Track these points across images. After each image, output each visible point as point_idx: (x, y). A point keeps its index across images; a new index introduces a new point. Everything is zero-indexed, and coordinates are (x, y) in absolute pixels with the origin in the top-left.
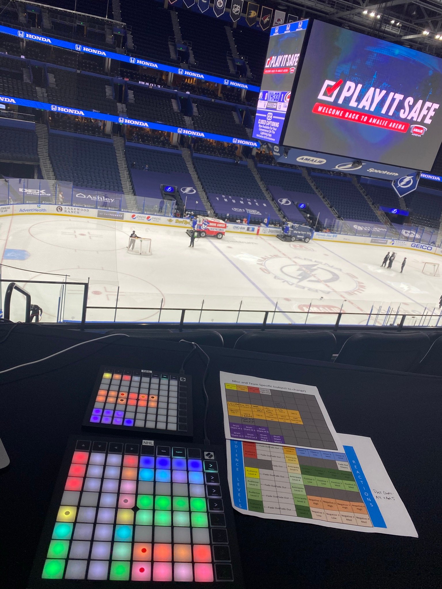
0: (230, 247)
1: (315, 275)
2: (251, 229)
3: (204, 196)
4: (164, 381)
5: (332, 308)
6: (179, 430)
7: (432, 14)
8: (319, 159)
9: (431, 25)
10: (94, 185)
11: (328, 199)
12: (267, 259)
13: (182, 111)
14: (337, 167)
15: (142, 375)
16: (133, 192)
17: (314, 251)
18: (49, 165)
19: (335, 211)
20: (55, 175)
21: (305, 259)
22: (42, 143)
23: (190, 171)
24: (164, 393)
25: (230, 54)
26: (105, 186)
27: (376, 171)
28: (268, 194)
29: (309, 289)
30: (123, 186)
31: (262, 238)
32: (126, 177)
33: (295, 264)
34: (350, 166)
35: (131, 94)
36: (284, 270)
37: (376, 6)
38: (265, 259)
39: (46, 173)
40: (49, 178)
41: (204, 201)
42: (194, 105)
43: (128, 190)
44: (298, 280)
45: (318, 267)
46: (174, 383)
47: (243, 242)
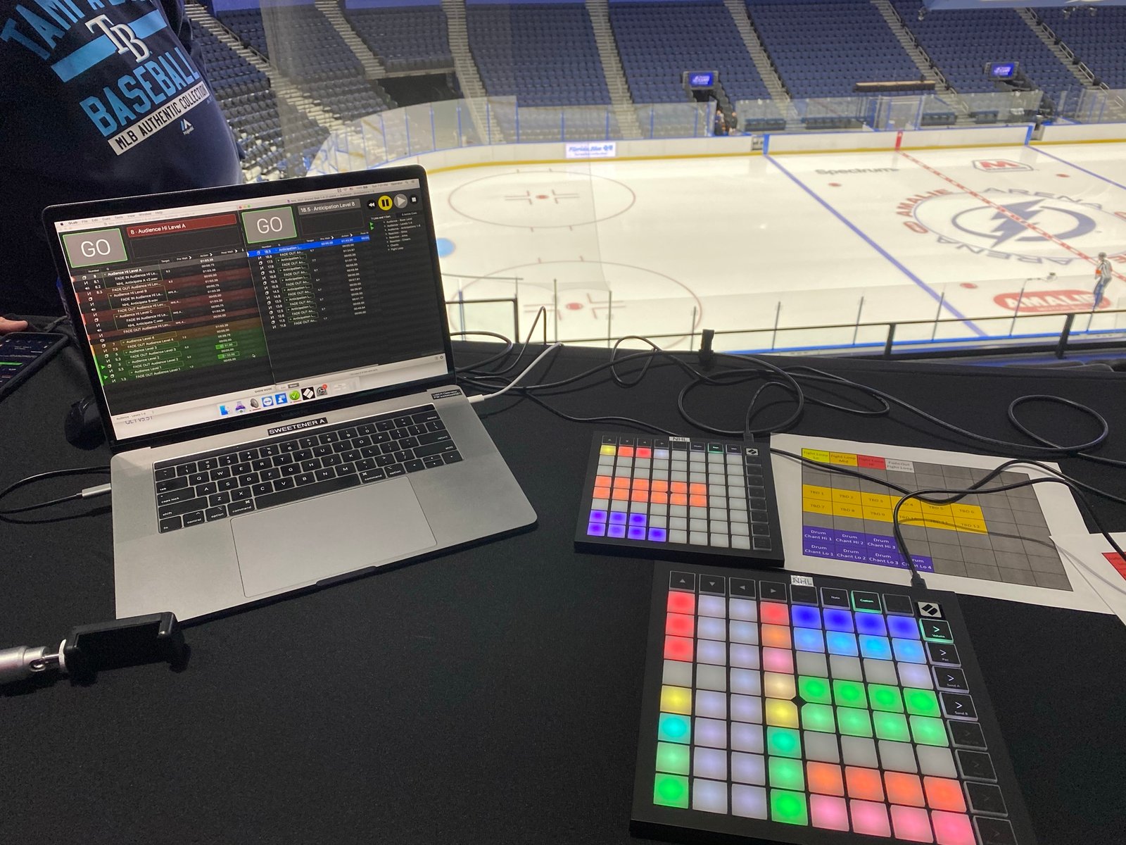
0: (834, 185)
1: (1036, 226)
3: (775, 82)
4: (716, 457)
5: (1076, 297)
6: (754, 548)
10: (556, 95)
11: (1068, 43)
12: (919, 202)
15: (672, 447)
16: (631, 97)
17: (1032, 169)
18: (472, 70)
19: (1084, 69)
20: (484, 86)
21: (1011, 191)
22: (455, 29)
23: (744, 33)
24: (717, 479)
26: (577, 93)
28: (919, 55)
29: (1022, 258)
30: (609, 87)
31: (907, 156)
32: (615, 69)
33: (987, 205)
36: (960, 221)
38: (916, 201)
39: (468, 86)
40: (474, 95)
41: (774, 94)
43: (621, 94)
44: (993, 241)
45: (1042, 207)
46: (735, 459)
47: (864, 171)
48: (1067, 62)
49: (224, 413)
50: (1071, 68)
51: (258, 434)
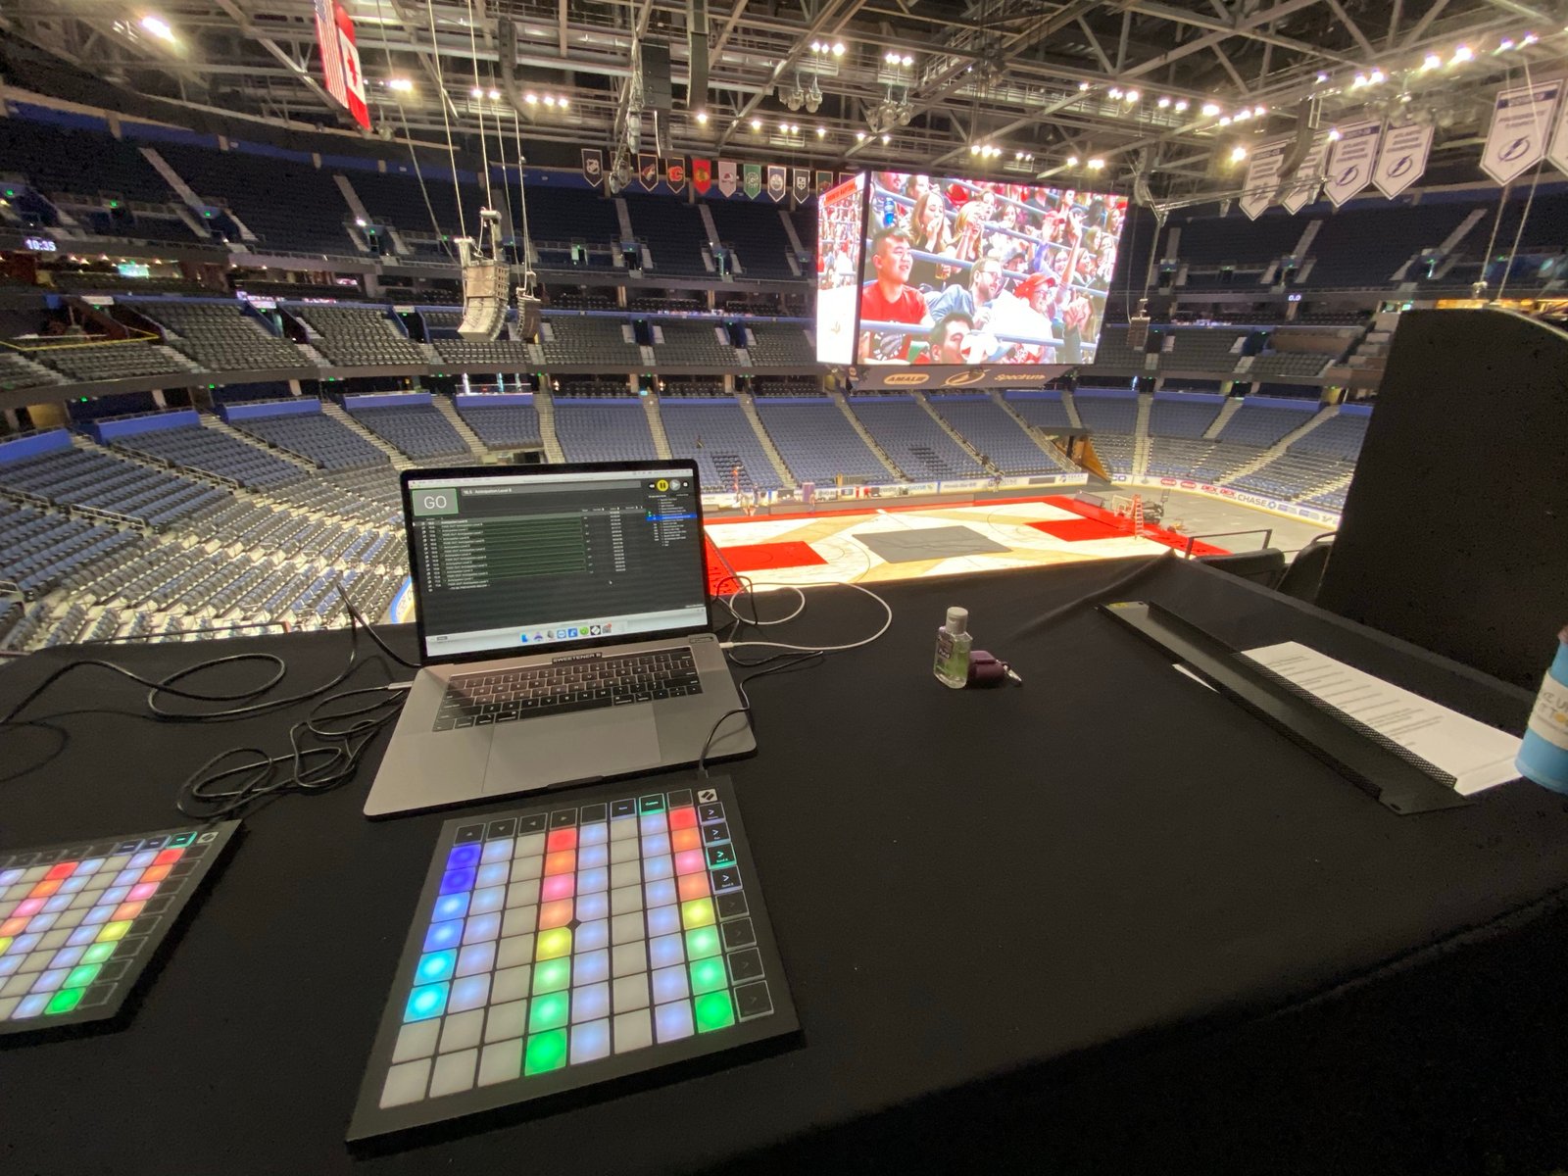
2: (847, 492)
7: (1076, 132)
8: (917, 376)
9: (1076, 148)
13: (732, 343)
14: (947, 383)
22: (545, 420)
25: (791, 250)
27: (1009, 378)
34: (967, 377)
35: (657, 331)
37: (988, 138)
42: (748, 332)
48: (959, 442)
49: (525, 640)
50: (962, 445)
51: (546, 660)
